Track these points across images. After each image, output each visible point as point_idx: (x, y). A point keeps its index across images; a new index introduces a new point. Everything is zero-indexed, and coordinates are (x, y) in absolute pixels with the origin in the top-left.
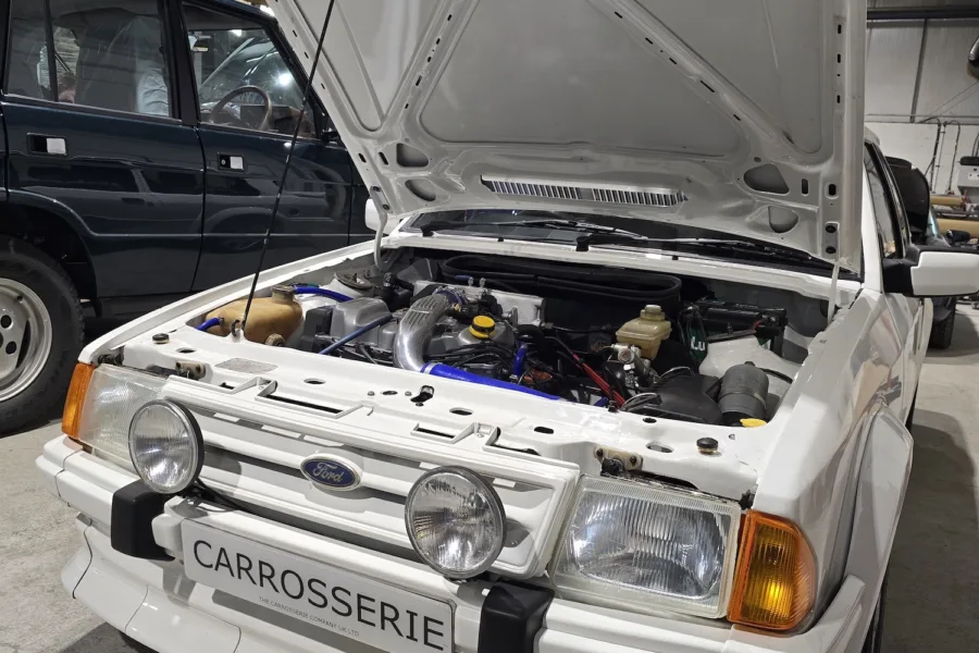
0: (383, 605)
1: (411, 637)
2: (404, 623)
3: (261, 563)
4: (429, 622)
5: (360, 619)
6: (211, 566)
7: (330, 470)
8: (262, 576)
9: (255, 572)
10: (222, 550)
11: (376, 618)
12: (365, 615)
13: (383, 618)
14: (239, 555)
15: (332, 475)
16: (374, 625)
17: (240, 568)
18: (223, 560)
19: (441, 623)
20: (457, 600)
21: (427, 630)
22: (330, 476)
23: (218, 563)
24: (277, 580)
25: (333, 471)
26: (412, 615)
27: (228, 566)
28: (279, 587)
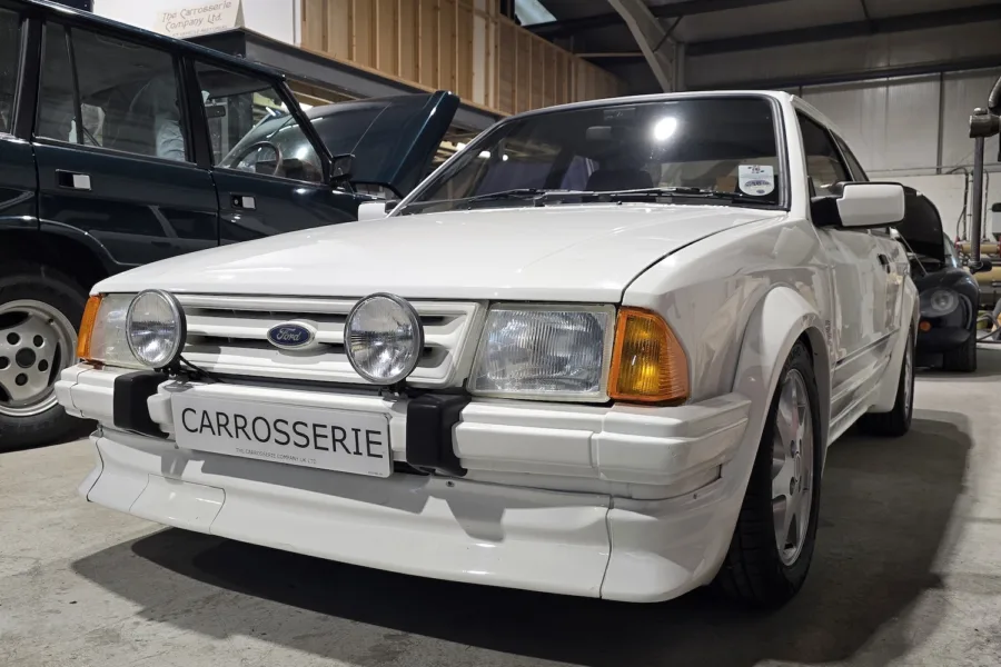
0: (334, 428)
1: (357, 453)
2: (350, 442)
3: (236, 416)
4: (370, 435)
5: (317, 447)
6: (196, 430)
7: (290, 332)
8: (237, 428)
9: (231, 427)
10: (205, 412)
11: (328, 443)
12: (321, 442)
13: (334, 440)
14: (218, 414)
15: (292, 336)
16: (327, 449)
17: (219, 425)
18: (206, 422)
19: (379, 433)
20: (392, 413)
21: (369, 442)
22: (289, 339)
23: (203, 426)
24: (249, 429)
25: (292, 333)
26: (356, 431)
27: (210, 426)
28: (251, 435)
